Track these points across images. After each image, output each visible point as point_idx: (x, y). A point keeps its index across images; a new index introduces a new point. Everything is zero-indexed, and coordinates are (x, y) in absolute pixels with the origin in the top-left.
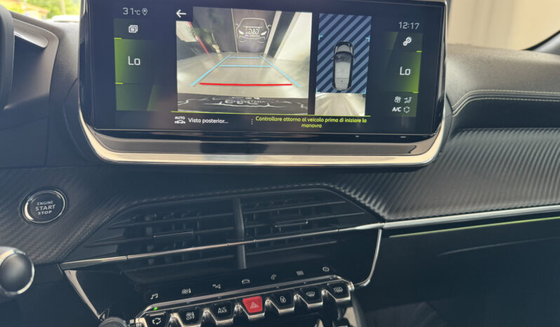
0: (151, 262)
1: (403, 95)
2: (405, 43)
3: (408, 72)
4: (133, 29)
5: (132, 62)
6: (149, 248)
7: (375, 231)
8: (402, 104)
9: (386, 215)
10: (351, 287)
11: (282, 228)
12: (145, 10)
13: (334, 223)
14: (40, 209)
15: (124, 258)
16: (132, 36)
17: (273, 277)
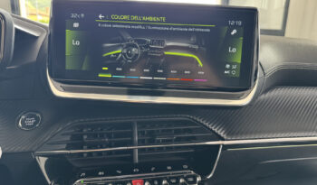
0: (85, 155)
1: (231, 64)
2: (233, 33)
3: (234, 50)
4: (76, 25)
5: (75, 43)
6: (85, 147)
8: (230, 69)
9: (225, 137)
10: (199, 179)
11: (162, 140)
12: (83, 15)
14: (27, 122)
15: (68, 152)
16: (75, 29)
17: (153, 169)
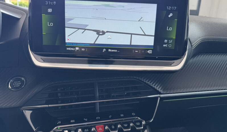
0: (60, 108)
1: (169, 39)
2: (170, 16)
3: (171, 29)
4: (50, 10)
5: (49, 24)
6: (59, 102)
7: (157, 98)
8: (168, 43)
9: (162, 91)
10: (144, 123)
11: (116, 96)
12: (55, 2)
13: (138, 94)
14: (15, 84)
15: (47, 106)
16: (50, 13)
17: (110, 117)
